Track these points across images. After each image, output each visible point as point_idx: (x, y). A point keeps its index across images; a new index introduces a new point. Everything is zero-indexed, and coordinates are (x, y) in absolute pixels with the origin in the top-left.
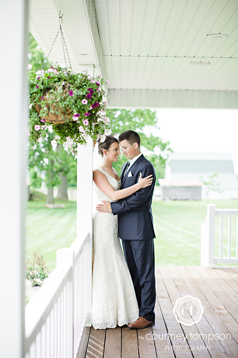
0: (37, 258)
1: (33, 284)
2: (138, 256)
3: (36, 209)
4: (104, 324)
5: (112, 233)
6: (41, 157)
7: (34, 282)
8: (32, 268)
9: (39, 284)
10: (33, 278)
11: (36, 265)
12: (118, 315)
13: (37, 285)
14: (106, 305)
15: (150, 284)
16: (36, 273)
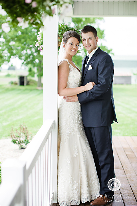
0: (22, 129)
1: (20, 147)
2: (97, 140)
3: (31, 90)
4: (69, 201)
5: (76, 119)
6: (34, 59)
7: (21, 146)
8: (19, 136)
9: (24, 147)
10: (20, 143)
11: (22, 134)
12: (82, 193)
13: (23, 148)
14: (71, 185)
15: (109, 165)
16: (22, 139)
